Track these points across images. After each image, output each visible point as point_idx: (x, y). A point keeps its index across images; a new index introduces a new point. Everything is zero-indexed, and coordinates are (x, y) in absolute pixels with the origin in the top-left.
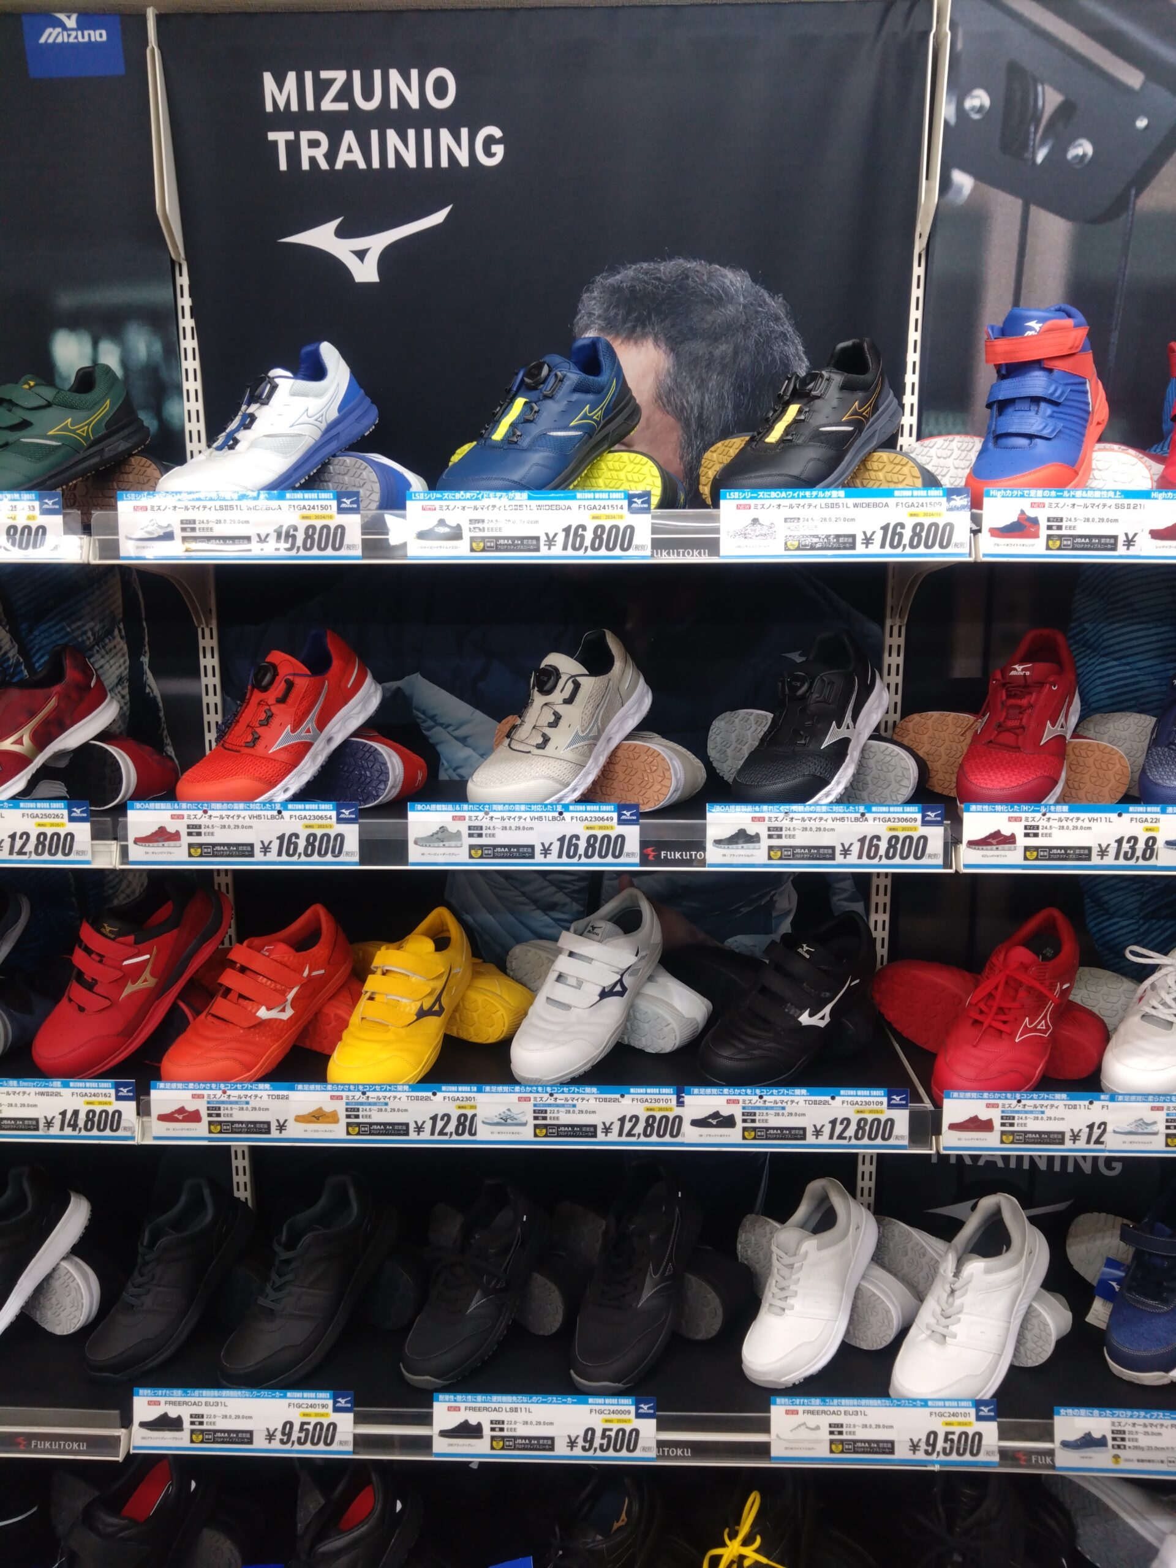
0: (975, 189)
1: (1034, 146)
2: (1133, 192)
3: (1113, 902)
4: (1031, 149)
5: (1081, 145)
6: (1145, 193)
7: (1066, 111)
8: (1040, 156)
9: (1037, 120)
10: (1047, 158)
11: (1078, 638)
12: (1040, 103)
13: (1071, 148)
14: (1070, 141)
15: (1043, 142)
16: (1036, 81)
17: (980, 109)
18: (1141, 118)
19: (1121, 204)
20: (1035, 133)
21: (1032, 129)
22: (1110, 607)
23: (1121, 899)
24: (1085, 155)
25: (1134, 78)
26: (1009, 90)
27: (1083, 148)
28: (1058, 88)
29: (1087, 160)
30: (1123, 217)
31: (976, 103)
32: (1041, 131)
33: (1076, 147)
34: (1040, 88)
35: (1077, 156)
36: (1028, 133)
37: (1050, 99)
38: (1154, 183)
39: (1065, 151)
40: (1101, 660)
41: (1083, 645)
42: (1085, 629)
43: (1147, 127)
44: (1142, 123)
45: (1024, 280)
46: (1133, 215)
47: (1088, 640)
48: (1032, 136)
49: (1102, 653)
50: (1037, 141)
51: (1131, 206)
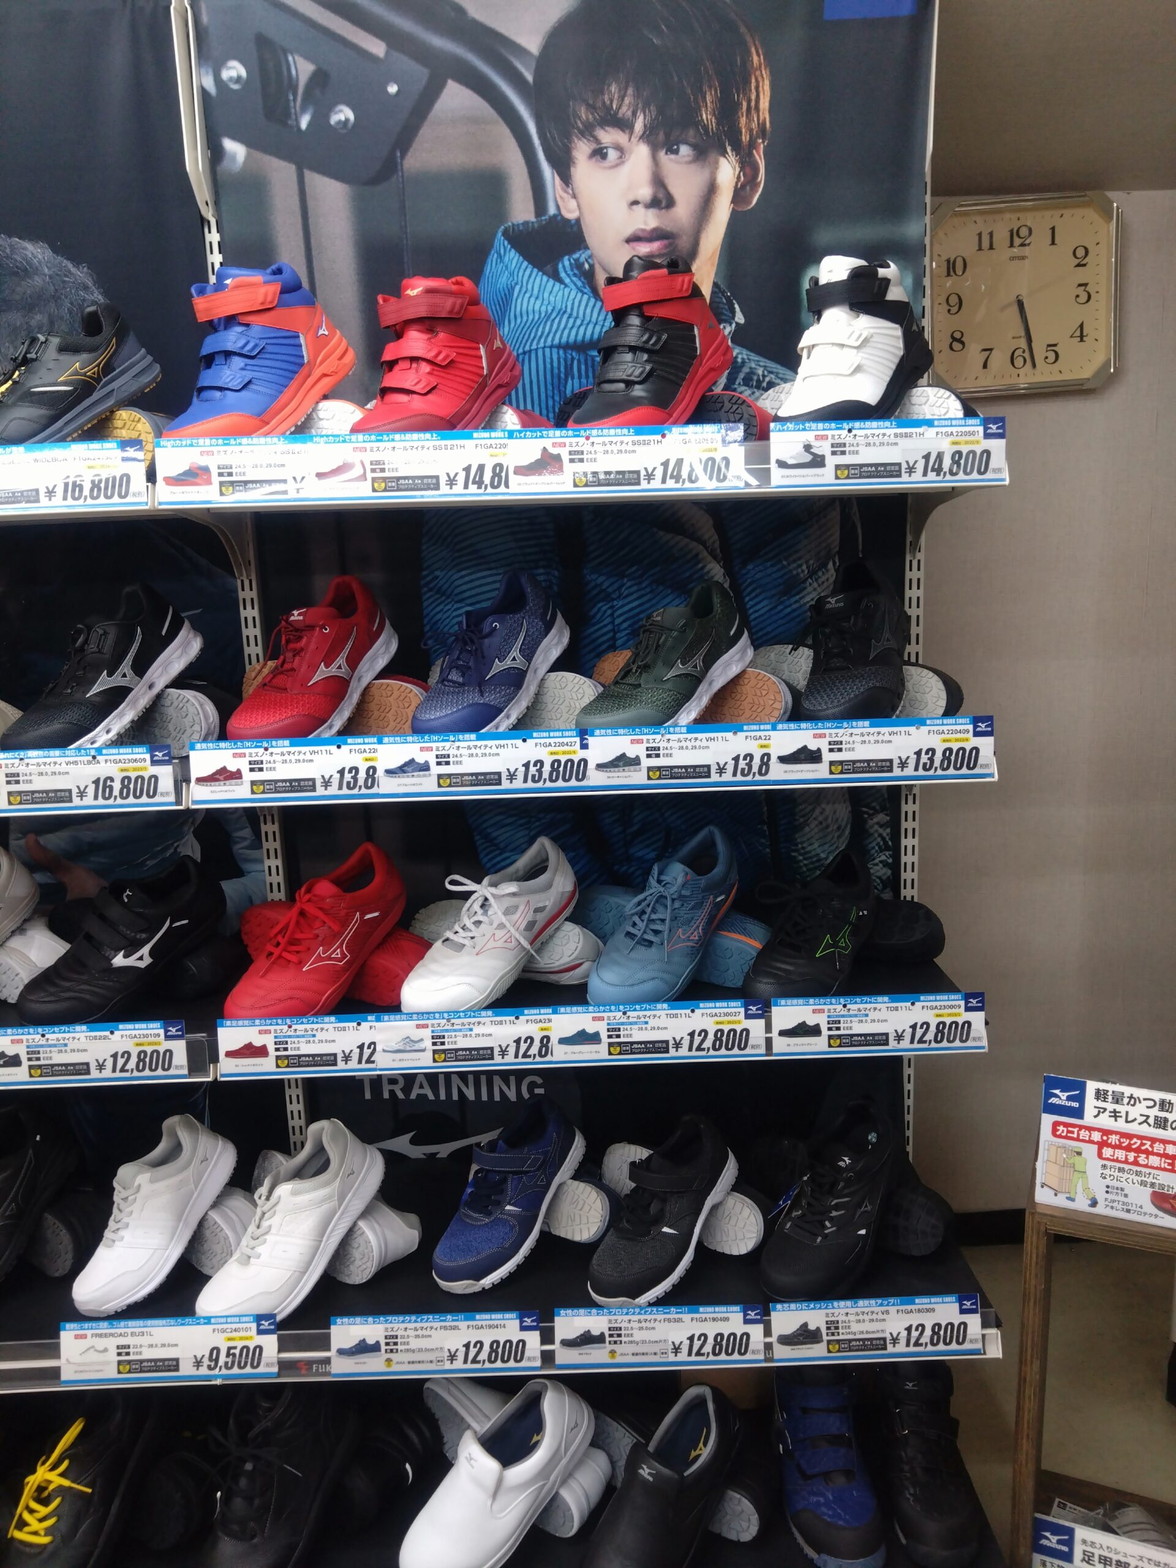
0: (248, 157)
1: (296, 114)
2: (398, 154)
3: (501, 838)
4: (293, 117)
5: (341, 111)
6: (409, 154)
7: (320, 79)
8: (304, 122)
9: (294, 88)
10: (310, 125)
11: (431, 585)
12: (294, 72)
13: (332, 114)
14: (330, 108)
15: (304, 110)
16: (285, 52)
17: (238, 80)
18: (391, 84)
19: (390, 167)
20: (295, 100)
21: (291, 98)
22: (457, 554)
23: (508, 834)
24: (347, 120)
25: (377, 48)
26: (262, 61)
27: (344, 114)
28: (308, 58)
29: (350, 125)
30: (394, 179)
31: (233, 74)
32: (299, 99)
33: (336, 113)
34: (290, 58)
35: (340, 122)
36: (288, 100)
37: (302, 69)
38: (416, 145)
39: (327, 117)
40: (456, 606)
41: (437, 593)
42: (437, 577)
43: (398, 92)
44: (393, 89)
45: (313, 241)
46: (403, 176)
47: (441, 587)
48: (292, 104)
49: (456, 599)
50: (298, 109)
51: (399, 167)
